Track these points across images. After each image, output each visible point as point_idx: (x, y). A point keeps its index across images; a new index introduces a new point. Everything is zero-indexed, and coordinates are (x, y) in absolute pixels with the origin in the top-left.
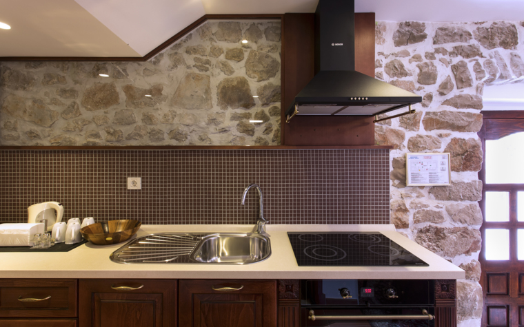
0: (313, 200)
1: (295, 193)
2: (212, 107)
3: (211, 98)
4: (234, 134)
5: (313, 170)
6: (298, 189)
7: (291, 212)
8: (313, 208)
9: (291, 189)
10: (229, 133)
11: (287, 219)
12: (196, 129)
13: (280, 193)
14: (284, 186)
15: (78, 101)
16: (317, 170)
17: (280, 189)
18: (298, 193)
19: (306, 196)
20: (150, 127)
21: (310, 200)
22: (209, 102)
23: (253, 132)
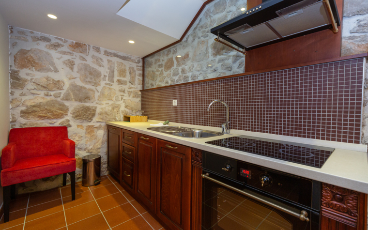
0: (267, 114)
1: (252, 108)
2: (209, 57)
3: (208, 52)
4: (220, 71)
5: (268, 89)
6: (255, 105)
7: (249, 122)
8: (267, 120)
9: (250, 105)
10: (217, 71)
11: (246, 127)
12: (202, 72)
13: (242, 108)
14: (244, 102)
15: (163, 68)
16: (271, 89)
17: (242, 105)
18: (255, 108)
19: (261, 111)
20: (184, 75)
21: (264, 114)
22: (207, 55)
23: (231, 69)
